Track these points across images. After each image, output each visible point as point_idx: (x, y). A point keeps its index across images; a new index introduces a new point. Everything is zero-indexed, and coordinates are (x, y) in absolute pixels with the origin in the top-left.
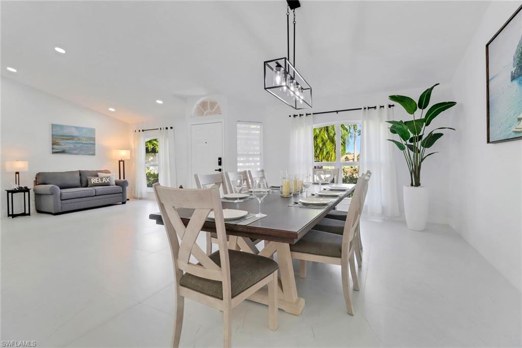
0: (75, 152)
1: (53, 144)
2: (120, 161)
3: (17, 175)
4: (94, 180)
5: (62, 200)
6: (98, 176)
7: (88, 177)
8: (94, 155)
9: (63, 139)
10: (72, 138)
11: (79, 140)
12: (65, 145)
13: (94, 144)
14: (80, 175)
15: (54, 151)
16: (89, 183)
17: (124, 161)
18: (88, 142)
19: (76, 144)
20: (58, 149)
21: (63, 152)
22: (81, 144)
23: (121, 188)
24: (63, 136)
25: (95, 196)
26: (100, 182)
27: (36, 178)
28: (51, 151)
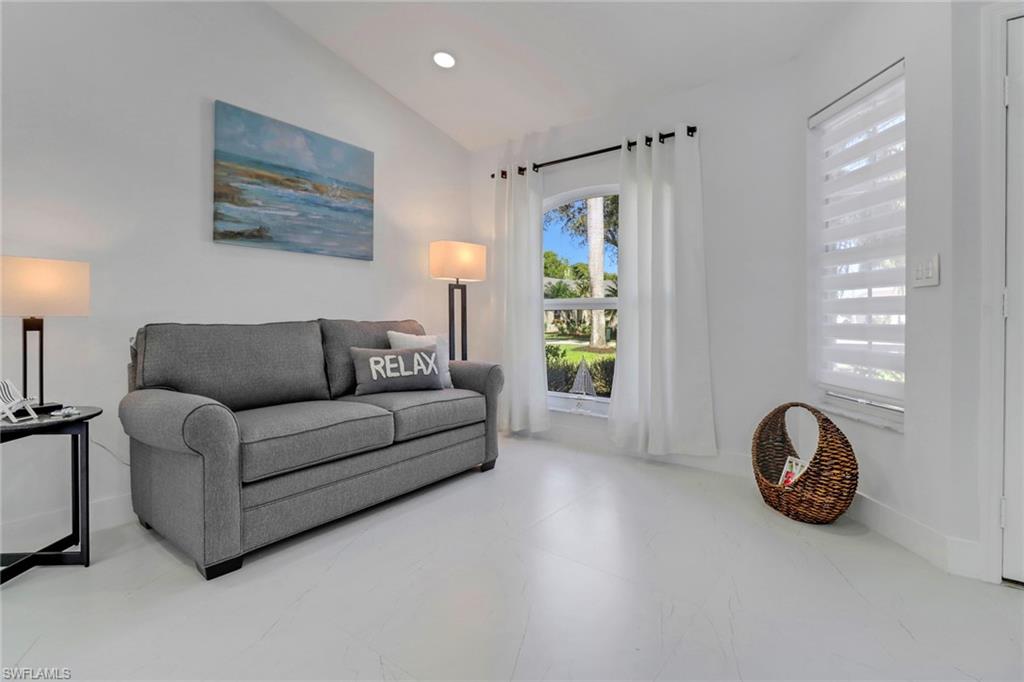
0: (304, 240)
1: (218, 196)
2: (452, 288)
3: (33, 336)
4: (379, 366)
5: (245, 485)
6: (388, 346)
7: (356, 349)
8: (368, 257)
9: (258, 177)
10: (290, 177)
11: (317, 189)
12: (264, 205)
13: (370, 215)
14: (324, 339)
15: (223, 227)
16: (361, 377)
17: (463, 288)
18: (350, 204)
19: (305, 208)
20: (238, 222)
21: (257, 236)
22: (326, 211)
23: (482, 400)
24: (259, 164)
25: (396, 443)
26: (404, 373)
27: (135, 355)
28: (209, 225)
